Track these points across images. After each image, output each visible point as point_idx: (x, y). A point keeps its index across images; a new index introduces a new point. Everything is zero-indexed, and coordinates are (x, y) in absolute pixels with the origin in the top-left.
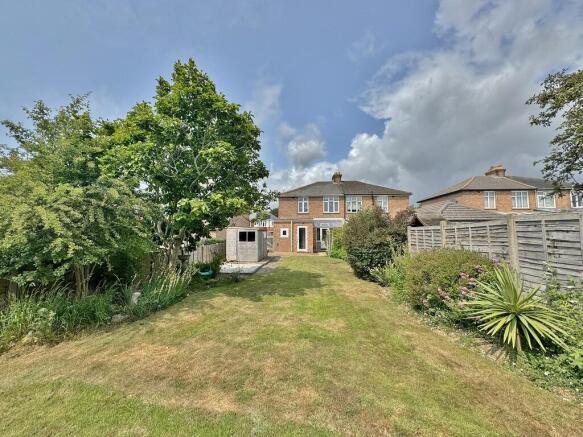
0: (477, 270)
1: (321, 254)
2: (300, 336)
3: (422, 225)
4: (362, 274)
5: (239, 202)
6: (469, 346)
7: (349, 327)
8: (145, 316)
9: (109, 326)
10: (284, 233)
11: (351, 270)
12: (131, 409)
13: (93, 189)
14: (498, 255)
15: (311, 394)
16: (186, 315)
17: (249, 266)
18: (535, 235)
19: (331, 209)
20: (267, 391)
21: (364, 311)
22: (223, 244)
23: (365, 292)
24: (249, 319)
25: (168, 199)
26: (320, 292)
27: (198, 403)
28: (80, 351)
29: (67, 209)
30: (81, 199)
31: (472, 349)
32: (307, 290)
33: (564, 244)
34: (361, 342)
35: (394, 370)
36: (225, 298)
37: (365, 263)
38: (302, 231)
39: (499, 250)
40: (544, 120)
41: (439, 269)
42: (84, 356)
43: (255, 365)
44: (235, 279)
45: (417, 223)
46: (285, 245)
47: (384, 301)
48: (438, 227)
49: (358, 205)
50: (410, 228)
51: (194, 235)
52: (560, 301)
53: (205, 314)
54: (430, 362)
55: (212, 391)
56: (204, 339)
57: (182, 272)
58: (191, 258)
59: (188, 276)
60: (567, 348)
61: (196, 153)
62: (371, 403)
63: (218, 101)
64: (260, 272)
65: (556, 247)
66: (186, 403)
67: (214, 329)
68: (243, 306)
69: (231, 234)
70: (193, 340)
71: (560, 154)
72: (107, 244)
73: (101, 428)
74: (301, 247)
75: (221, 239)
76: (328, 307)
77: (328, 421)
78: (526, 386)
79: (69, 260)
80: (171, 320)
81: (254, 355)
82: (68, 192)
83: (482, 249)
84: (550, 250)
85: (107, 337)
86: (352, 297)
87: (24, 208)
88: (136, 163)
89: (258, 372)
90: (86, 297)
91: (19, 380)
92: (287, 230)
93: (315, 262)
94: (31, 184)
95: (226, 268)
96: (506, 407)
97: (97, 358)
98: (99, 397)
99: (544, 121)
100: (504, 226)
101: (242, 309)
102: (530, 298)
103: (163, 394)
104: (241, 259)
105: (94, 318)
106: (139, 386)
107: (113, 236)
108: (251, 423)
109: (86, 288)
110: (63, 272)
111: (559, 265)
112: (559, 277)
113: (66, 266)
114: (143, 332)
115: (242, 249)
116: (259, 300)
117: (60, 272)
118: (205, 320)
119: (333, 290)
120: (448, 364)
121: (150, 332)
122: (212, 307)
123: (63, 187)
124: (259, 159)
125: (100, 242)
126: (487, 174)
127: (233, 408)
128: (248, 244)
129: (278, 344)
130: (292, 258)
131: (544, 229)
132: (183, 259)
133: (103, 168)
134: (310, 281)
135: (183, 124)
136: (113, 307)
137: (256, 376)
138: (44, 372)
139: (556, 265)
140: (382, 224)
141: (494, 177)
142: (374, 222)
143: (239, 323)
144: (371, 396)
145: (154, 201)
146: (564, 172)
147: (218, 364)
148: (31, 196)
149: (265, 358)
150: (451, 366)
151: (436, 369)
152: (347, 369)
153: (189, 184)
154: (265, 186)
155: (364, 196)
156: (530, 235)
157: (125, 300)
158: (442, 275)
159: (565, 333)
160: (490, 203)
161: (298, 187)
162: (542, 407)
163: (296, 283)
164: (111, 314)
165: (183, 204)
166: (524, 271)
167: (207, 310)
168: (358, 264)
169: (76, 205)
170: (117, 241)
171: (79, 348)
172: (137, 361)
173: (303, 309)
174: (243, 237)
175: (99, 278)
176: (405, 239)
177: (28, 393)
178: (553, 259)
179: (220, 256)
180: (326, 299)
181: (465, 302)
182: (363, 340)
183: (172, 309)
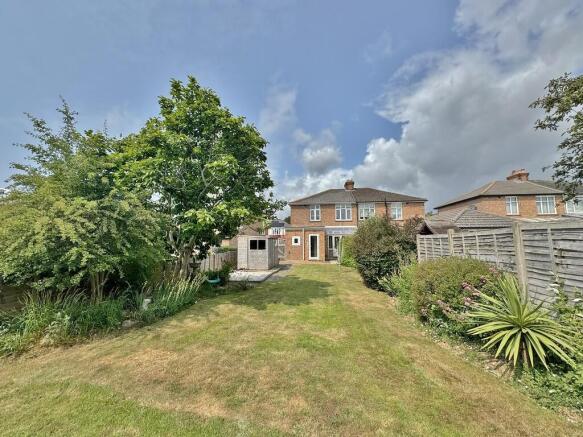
0: (482, 281)
1: (333, 262)
2: (298, 346)
3: (430, 233)
4: (371, 283)
5: (243, 211)
6: (472, 360)
7: (350, 337)
8: (153, 322)
9: (119, 330)
10: (296, 241)
11: (361, 279)
12: (128, 410)
13: (106, 201)
14: (505, 264)
15: (300, 403)
16: (191, 322)
17: (258, 275)
18: (541, 244)
19: (343, 217)
20: (258, 399)
21: (366, 321)
22: (234, 252)
23: (371, 302)
24: (250, 327)
25: (179, 209)
26: (326, 302)
27: (189, 408)
28: (90, 354)
29: (83, 220)
30: (96, 211)
31: (476, 364)
32: (313, 300)
33: (570, 254)
34: (359, 354)
35: (388, 382)
36: (231, 306)
37: (374, 271)
38: (313, 239)
39: (506, 259)
40: (552, 124)
41: (443, 279)
42: (93, 359)
43: (250, 373)
44: (243, 287)
45: (426, 231)
46: (297, 253)
47: (390, 311)
48: (446, 236)
49: (371, 212)
50: (419, 236)
51: (204, 243)
52: (567, 315)
53: (209, 321)
54: (428, 375)
55: (204, 396)
56: (205, 345)
57: (191, 280)
58: (202, 265)
59: (196, 284)
60: (573, 364)
61: (202, 167)
62: (359, 415)
63: (220, 116)
64: (270, 280)
65: (563, 257)
66: (179, 407)
67: (216, 336)
68: (247, 314)
69: (242, 242)
70: (194, 347)
71: (570, 159)
72: (120, 253)
73: (99, 426)
74: (313, 255)
75: (234, 247)
76: (332, 316)
77: (313, 430)
78: (528, 404)
79: (84, 268)
80: (176, 326)
81: (250, 363)
82: (83, 205)
83: (489, 258)
84: (558, 260)
85: (116, 342)
86: (357, 306)
87: (46, 219)
88: (148, 177)
89: (251, 380)
90: (100, 303)
91: (33, 379)
92: (299, 238)
93: (325, 271)
94: (52, 198)
95: (235, 276)
96: (501, 426)
97: (104, 361)
98: (101, 398)
99: (550, 126)
100: (510, 235)
101: (245, 317)
102: (536, 310)
103: (159, 397)
104: (252, 266)
105: (106, 323)
106: (138, 389)
107: (124, 245)
108: (237, 429)
109: (100, 294)
110: (79, 280)
111: (567, 276)
112: (568, 289)
113: (81, 274)
114: (149, 337)
115: (253, 257)
116: (264, 308)
117: (76, 280)
118: (209, 327)
119: (339, 300)
120: (447, 378)
121: (157, 337)
122: (217, 315)
123: (79, 200)
124: (266, 169)
125: (113, 251)
126: (508, 179)
127: (223, 414)
128: (259, 252)
129: (276, 353)
130: (302, 267)
131: (550, 237)
132: (195, 266)
133: (118, 182)
134: (317, 290)
135: (189, 139)
136: (124, 313)
137: (249, 383)
138: (55, 372)
139: (563, 276)
140: (390, 232)
141: (516, 181)
142: (381, 230)
143: (241, 331)
144: (360, 407)
145: (166, 212)
146: (576, 177)
147: (214, 370)
148: (52, 209)
149: (260, 366)
150: (449, 380)
151: (432, 383)
152: (340, 380)
153: (197, 195)
154: (271, 195)
155: (378, 203)
156: (536, 244)
157: (136, 306)
158: (445, 286)
159: (572, 349)
160: (512, 208)
161: (312, 194)
162: (542, 427)
163: (302, 292)
164: (122, 319)
165: (190, 215)
166: (532, 281)
167: (212, 317)
168: (367, 272)
169: (90, 217)
170: (128, 249)
171: (89, 351)
172: (140, 365)
173: (305, 319)
174: (253, 245)
175: (113, 284)
176: (414, 247)
177: (39, 391)
178: (560, 269)
179: (231, 263)
180: (330, 308)
181: (468, 313)
182: (362, 350)
183: (180, 316)
